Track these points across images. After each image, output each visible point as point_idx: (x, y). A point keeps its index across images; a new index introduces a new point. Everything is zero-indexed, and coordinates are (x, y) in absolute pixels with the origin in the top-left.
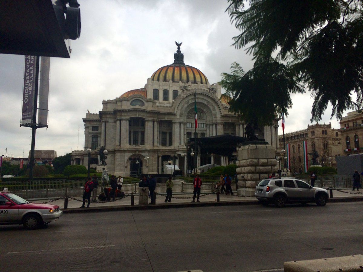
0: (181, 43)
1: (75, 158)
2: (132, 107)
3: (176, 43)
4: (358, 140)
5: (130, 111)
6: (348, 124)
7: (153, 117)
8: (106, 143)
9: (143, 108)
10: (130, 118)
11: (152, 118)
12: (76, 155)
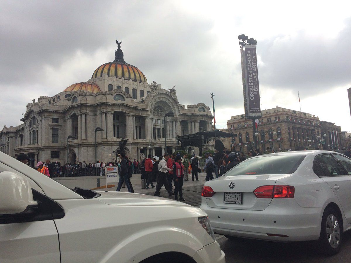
0: (121, 42)
1: (28, 152)
2: (116, 102)
3: (117, 42)
4: (242, 137)
5: (116, 105)
6: (234, 125)
7: (133, 112)
8: (87, 136)
10: (115, 112)
12: (29, 149)
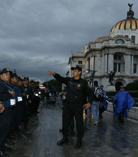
0: (132, 4)
2: (116, 45)
9: (124, 45)
11: (131, 53)
